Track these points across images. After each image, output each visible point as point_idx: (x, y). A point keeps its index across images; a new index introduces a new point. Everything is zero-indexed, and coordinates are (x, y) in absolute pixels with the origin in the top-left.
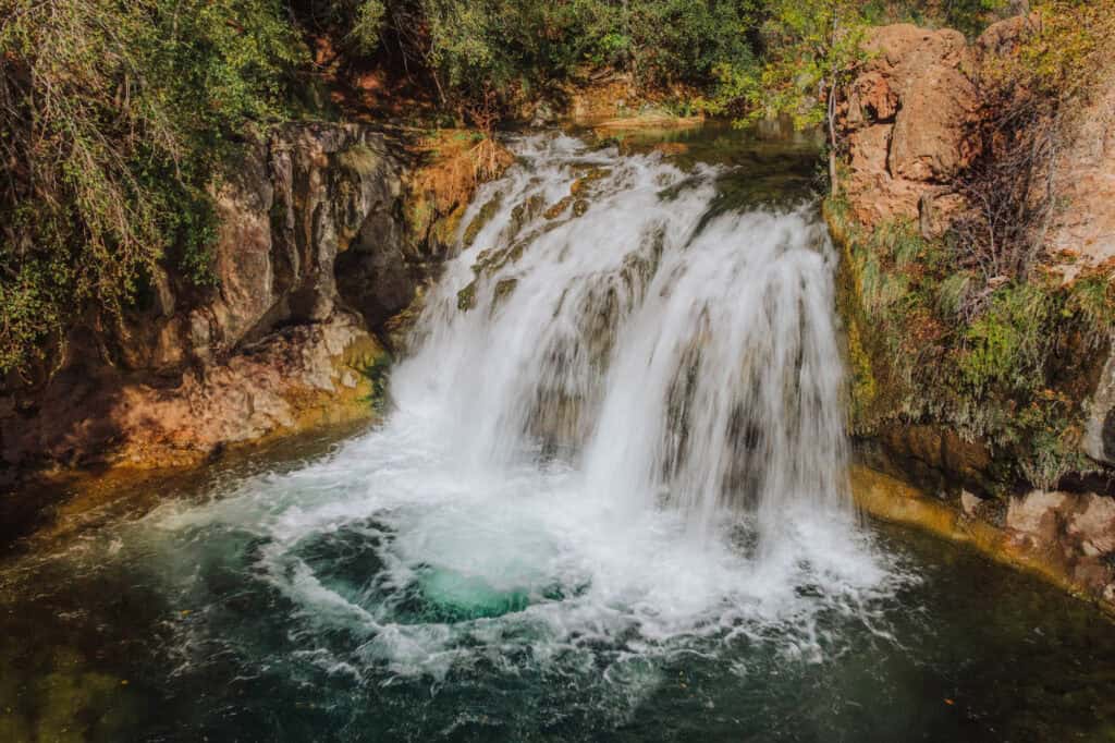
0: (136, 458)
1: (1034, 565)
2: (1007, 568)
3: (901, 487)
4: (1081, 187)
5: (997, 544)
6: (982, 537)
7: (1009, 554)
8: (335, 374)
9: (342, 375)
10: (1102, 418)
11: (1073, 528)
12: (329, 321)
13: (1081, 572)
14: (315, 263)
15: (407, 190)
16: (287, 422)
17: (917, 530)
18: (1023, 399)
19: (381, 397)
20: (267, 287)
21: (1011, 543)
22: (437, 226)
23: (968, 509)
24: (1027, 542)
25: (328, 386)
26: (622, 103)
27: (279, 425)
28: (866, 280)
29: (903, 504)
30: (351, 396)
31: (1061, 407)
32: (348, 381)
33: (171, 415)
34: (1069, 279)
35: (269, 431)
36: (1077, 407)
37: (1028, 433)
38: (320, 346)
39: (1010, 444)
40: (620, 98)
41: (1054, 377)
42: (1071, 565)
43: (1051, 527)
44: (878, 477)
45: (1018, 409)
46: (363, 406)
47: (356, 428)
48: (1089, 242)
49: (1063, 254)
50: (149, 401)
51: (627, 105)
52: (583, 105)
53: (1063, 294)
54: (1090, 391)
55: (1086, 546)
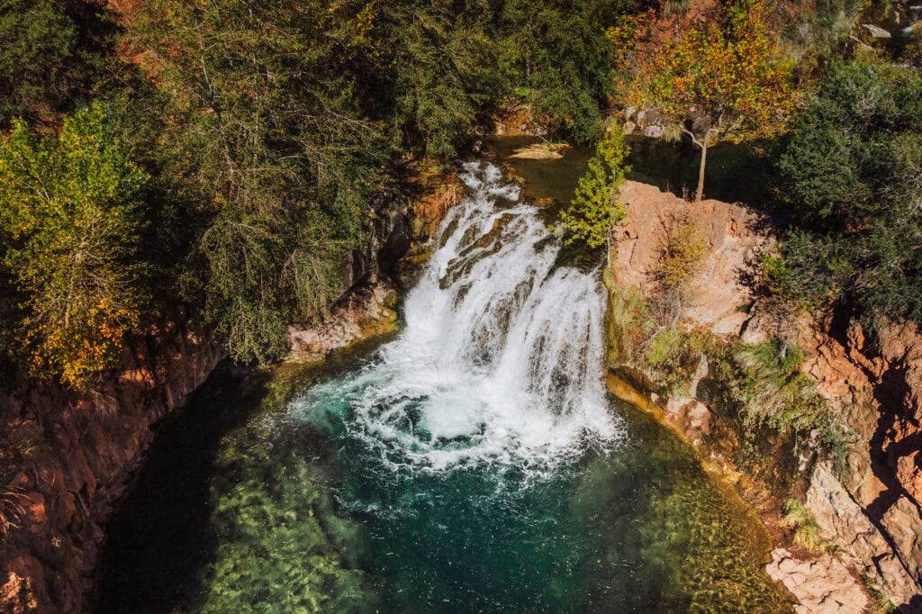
0: (297, 358)
1: (674, 427)
2: (663, 427)
3: (629, 388)
4: (703, 288)
5: (662, 416)
6: (657, 412)
7: (666, 422)
8: (380, 311)
9: (383, 311)
10: (697, 382)
11: (690, 414)
12: (376, 285)
13: (688, 432)
14: (370, 260)
15: (410, 211)
16: (359, 335)
17: (633, 406)
18: (670, 370)
19: (401, 320)
20: (351, 278)
21: (667, 416)
22: (426, 228)
23: (653, 401)
24: (673, 417)
25: (376, 315)
26: (524, 126)
27: (356, 338)
28: (617, 311)
29: (629, 394)
30: (386, 320)
31: (683, 377)
32: (386, 313)
33: (308, 336)
34: (689, 331)
35: (352, 341)
36: (689, 377)
37: (670, 384)
38: (372, 299)
39: (664, 386)
40: (524, 123)
41: (683, 363)
42: (687, 428)
43: (683, 412)
44: (621, 382)
45: (668, 374)
46: (393, 325)
47: (390, 337)
48: (700, 315)
49: (689, 319)
50: (298, 330)
51: (527, 128)
52: (502, 128)
53: (686, 337)
54: (694, 371)
55: (692, 422)
